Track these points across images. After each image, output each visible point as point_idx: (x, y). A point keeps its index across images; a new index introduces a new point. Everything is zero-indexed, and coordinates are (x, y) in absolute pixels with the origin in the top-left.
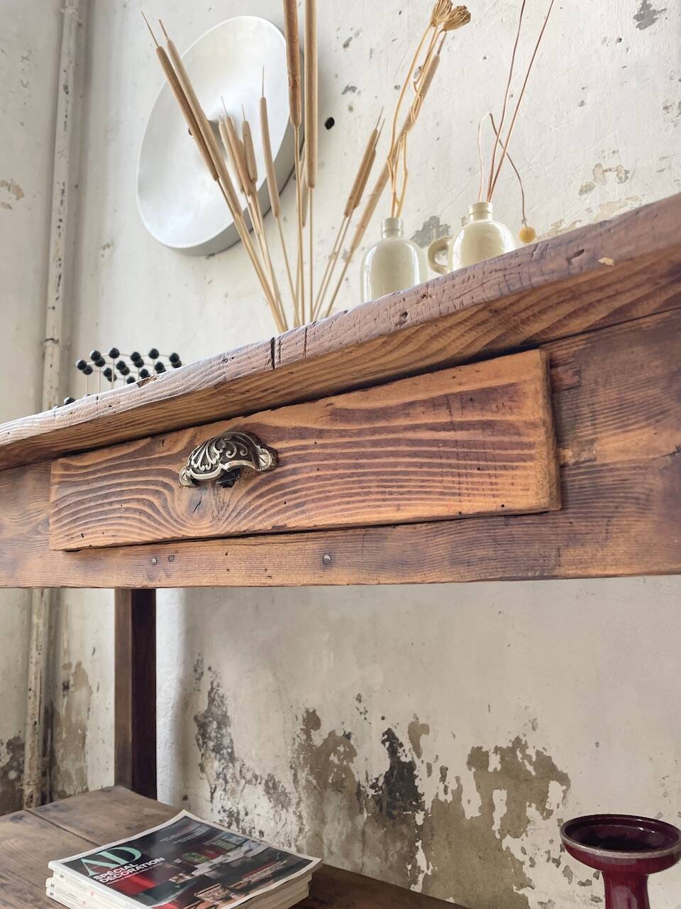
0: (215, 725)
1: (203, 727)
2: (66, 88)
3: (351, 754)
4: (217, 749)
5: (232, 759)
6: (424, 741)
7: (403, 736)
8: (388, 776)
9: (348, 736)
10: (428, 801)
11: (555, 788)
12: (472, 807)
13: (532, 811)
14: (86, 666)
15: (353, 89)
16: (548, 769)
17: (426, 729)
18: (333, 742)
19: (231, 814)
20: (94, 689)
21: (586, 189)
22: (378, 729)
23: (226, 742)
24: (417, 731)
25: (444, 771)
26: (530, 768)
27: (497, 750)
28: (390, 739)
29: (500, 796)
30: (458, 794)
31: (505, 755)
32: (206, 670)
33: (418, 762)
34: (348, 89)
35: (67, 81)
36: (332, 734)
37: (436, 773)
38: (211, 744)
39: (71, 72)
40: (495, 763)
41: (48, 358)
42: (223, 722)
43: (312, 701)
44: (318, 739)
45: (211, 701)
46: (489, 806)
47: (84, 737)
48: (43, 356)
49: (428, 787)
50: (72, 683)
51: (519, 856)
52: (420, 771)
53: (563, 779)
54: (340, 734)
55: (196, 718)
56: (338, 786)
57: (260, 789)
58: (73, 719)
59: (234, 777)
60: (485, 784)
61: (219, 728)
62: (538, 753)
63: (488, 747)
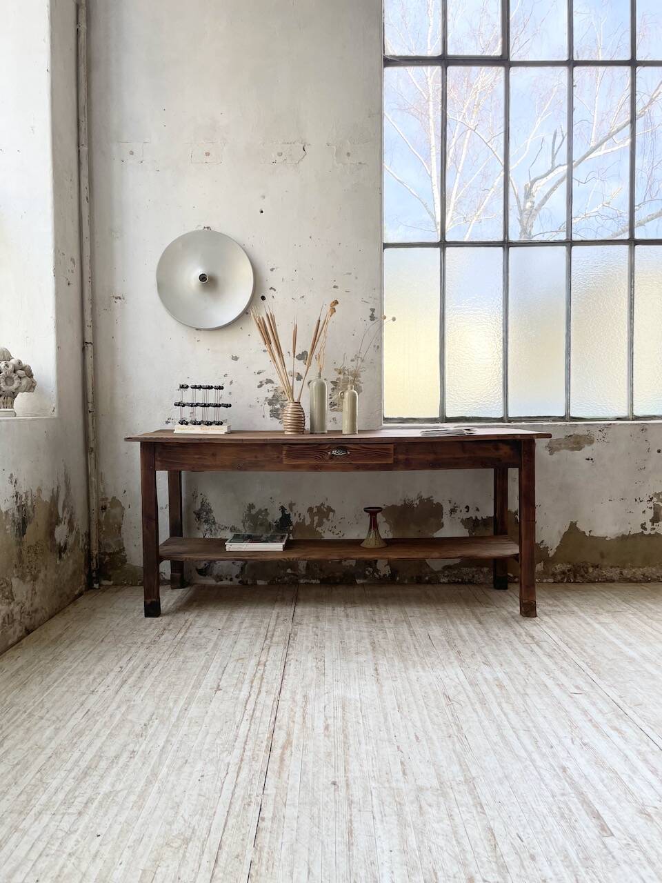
0: (205, 513)
1: (198, 515)
3: (267, 514)
4: (206, 521)
5: (214, 523)
6: (294, 507)
7: (286, 507)
8: (281, 519)
9: (266, 510)
10: (294, 523)
11: (331, 514)
12: (308, 522)
13: (325, 520)
14: (120, 498)
15: (275, 290)
16: (330, 509)
17: (294, 504)
18: (260, 512)
20: (127, 508)
21: (352, 360)
22: (278, 506)
23: (211, 518)
24: (291, 505)
25: (300, 515)
26: (325, 510)
27: (316, 507)
28: (283, 509)
29: (316, 518)
30: (304, 520)
31: (319, 508)
32: (199, 495)
33: (291, 513)
34: (271, 288)
36: (260, 510)
37: (297, 515)
38: (203, 520)
40: (315, 510)
42: (210, 511)
43: (251, 500)
44: (253, 512)
45: (202, 505)
46: (313, 521)
47: (120, 528)
49: (294, 519)
50: (108, 505)
51: (321, 531)
52: (292, 515)
53: (333, 511)
54: (263, 509)
55: (194, 512)
56: (261, 525)
57: (229, 531)
58: (111, 521)
59: (215, 529)
60: (312, 515)
61: (207, 513)
62: (328, 506)
63: (313, 506)
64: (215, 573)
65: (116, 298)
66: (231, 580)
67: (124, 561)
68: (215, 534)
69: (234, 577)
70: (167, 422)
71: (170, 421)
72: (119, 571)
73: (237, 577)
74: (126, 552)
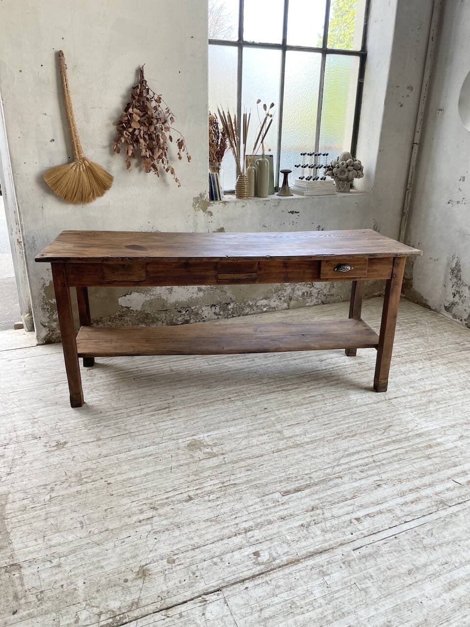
0: (456, 271)
1: (452, 271)
2: (433, 38)
4: (456, 277)
5: (460, 279)
19: (457, 291)
23: (459, 275)
32: (456, 257)
35: (433, 35)
39: (435, 30)
41: (414, 150)
42: (459, 271)
45: (456, 265)
48: (412, 148)
55: (451, 268)
57: (467, 288)
61: (458, 272)
64: (453, 312)
65: (439, 110)
66: (461, 320)
67: (411, 286)
68: (459, 287)
69: (463, 319)
70: (449, 203)
71: (450, 202)
72: (408, 291)
73: (465, 320)
74: (413, 280)
